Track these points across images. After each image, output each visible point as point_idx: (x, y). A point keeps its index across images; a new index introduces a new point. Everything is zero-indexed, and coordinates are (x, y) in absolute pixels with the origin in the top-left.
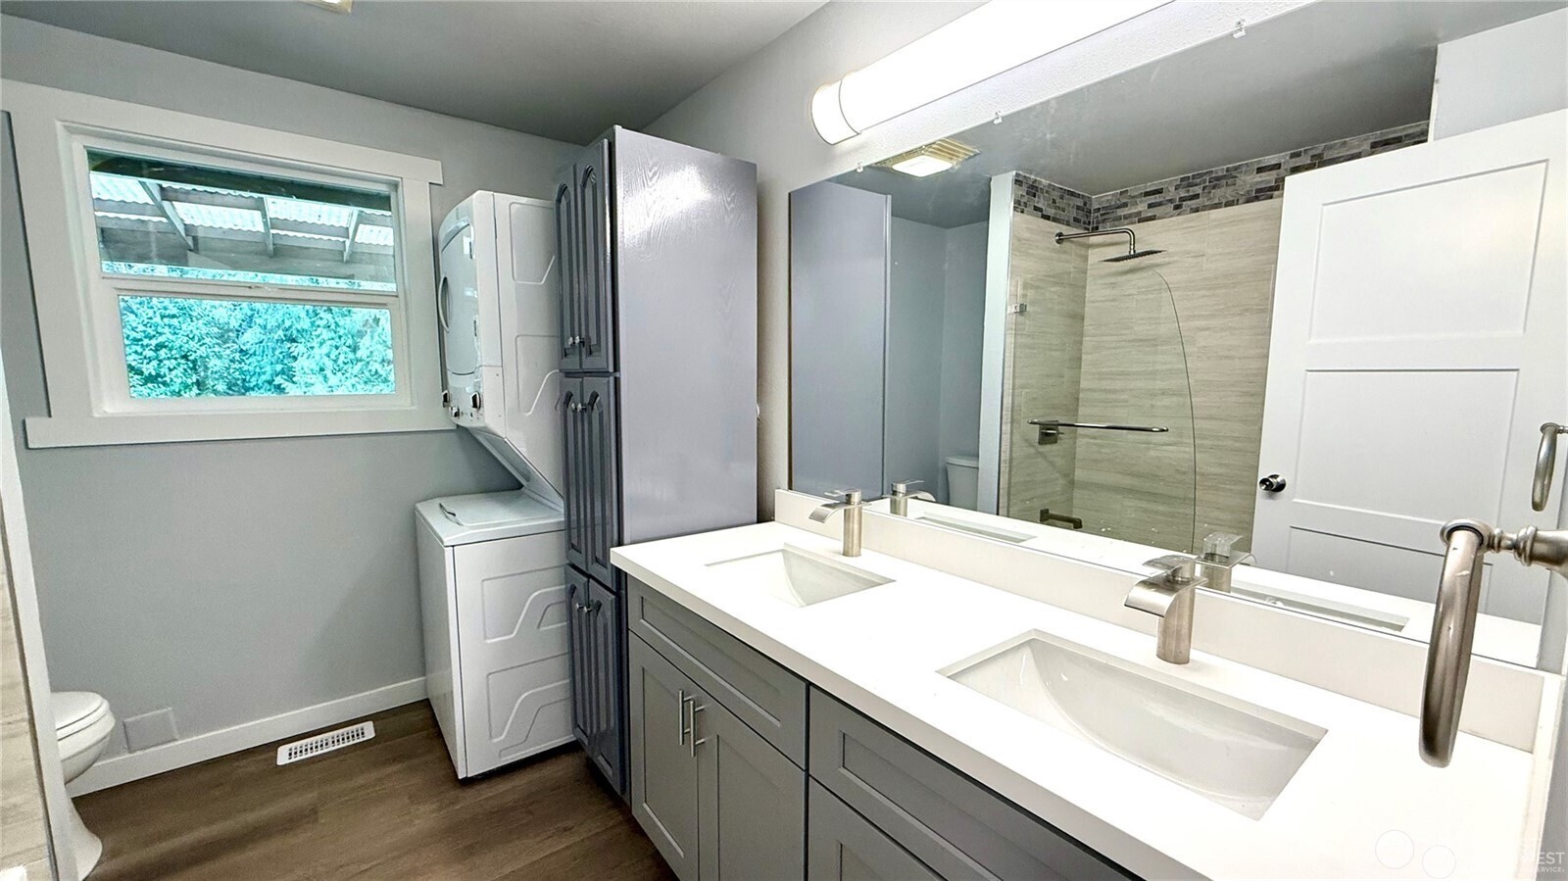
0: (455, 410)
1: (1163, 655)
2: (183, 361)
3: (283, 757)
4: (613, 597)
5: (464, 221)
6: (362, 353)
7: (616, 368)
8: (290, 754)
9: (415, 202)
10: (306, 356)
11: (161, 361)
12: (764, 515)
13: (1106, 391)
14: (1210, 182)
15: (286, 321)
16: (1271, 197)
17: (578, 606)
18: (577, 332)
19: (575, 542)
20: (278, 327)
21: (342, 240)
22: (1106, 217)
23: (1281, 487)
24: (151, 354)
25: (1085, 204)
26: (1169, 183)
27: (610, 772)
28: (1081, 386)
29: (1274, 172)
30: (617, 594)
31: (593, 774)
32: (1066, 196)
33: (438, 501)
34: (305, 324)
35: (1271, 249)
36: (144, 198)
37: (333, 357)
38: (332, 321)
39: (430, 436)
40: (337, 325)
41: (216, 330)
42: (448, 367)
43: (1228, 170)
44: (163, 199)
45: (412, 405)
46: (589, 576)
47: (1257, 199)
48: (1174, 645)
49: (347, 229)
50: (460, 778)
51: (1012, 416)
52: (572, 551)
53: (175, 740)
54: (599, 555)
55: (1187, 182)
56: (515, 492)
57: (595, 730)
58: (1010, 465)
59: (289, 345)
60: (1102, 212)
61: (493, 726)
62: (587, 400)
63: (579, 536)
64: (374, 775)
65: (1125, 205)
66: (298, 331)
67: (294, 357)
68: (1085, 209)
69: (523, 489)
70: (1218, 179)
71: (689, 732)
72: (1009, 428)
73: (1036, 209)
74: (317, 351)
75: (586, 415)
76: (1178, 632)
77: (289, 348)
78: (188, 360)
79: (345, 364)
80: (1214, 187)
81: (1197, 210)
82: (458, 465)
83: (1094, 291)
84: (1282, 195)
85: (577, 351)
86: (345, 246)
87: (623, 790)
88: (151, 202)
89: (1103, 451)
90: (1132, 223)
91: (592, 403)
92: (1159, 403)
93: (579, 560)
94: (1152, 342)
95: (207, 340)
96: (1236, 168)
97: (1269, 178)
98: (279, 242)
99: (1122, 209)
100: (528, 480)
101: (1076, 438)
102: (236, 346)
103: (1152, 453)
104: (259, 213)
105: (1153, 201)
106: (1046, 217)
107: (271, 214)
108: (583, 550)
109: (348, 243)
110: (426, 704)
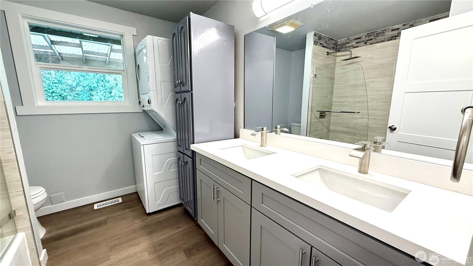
0: (143, 105)
1: (360, 172)
2: (60, 97)
3: (96, 207)
4: (192, 159)
5: (144, 46)
6: (113, 94)
7: (192, 90)
8: (98, 206)
9: (128, 41)
10: (96, 95)
11: (53, 97)
12: (236, 136)
13: (340, 102)
14: (376, 35)
15: (89, 84)
16: (396, 39)
17: (181, 163)
18: (179, 79)
19: (179, 144)
20: (87, 85)
21: (106, 57)
22: (342, 47)
23: (395, 129)
24: (50, 95)
25: (336, 42)
26: (363, 35)
27: (191, 211)
28: (333, 100)
29: (397, 31)
30: (193, 159)
31: (186, 212)
32: (330, 40)
33: (139, 133)
34: (95, 85)
35: (395, 56)
36: (46, 44)
37: (104, 95)
38: (103, 84)
39: (136, 114)
40: (105, 86)
41: (69, 87)
42: (140, 93)
43: (382, 30)
44: (51, 44)
45: (129, 104)
46: (184, 154)
47: (391, 40)
48: (363, 169)
49: (107, 54)
50: (147, 213)
51: (311, 109)
52: (179, 147)
53: (64, 202)
54: (187, 147)
55: (369, 35)
56: (162, 131)
57: (186, 201)
58: (310, 124)
59: (91, 92)
60: (341, 45)
61: (156, 198)
62: (183, 100)
63: (181, 142)
64: (122, 212)
65: (349, 43)
66: (94, 87)
67: (92, 95)
68: (336, 44)
69: (163, 130)
70: (379, 33)
71: (215, 197)
72: (310, 113)
73: (321, 44)
74: (99, 94)
75: (182, 105)
76: (365, 164)
77: (91, 93)
78: (61, 97)
79: (108, 97)
80: (377, 36)
81: (372, 44)
82: (143, 122)
83: (338, 70)
84: (400, 38)
85: (179, 85)
86: (107, 60)
87: (195, 216)
88: (48, 45)
89: (339, 120)
90: (350, 49)
91: (184, 101)
92: (357, 106)
93: (181, 149)
94: (356, 86)
95: (67, 91)
96: (385, 30)
97: (395, 33)
98: (87, 58)
99: (348, 44)
100: (165, 128)
101: (331, 117)
102: (75, 93)
103: (354, 121)
104: (81, 48)
105: (358, 41)
106: (323, 46)
107: (85, 49)
108: (182, 147)
109: (108, 58)
110: (136, 193)
